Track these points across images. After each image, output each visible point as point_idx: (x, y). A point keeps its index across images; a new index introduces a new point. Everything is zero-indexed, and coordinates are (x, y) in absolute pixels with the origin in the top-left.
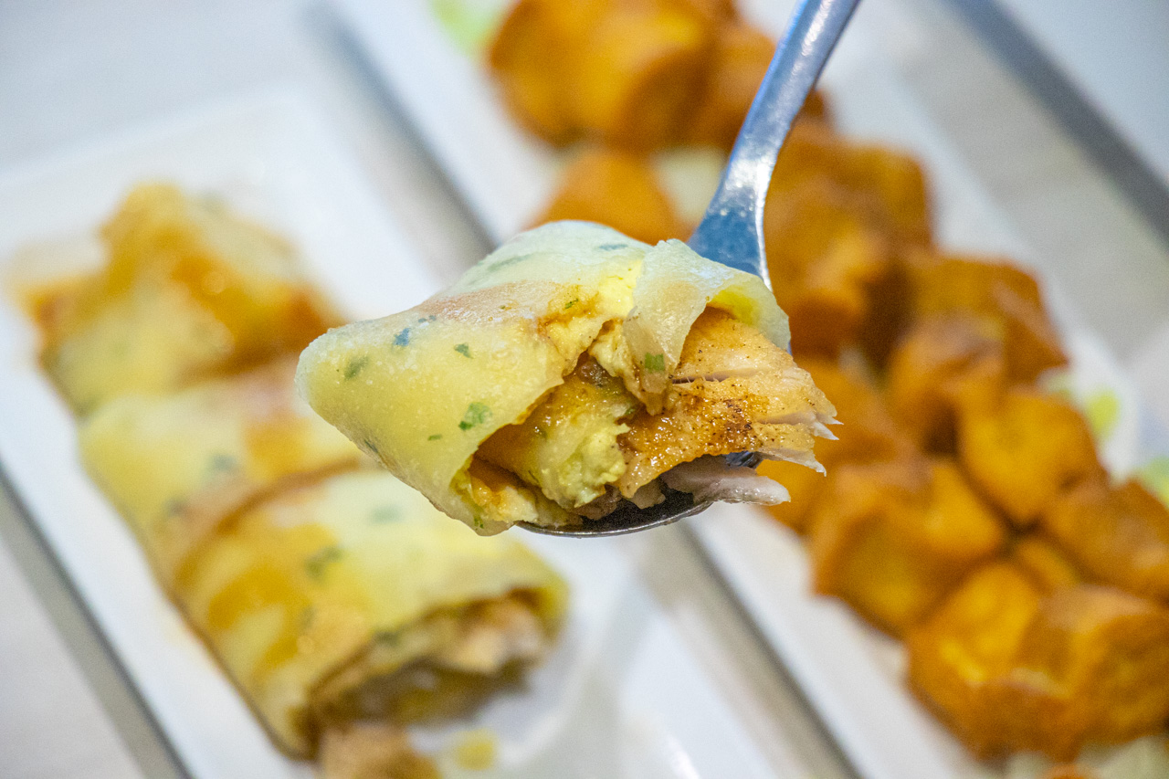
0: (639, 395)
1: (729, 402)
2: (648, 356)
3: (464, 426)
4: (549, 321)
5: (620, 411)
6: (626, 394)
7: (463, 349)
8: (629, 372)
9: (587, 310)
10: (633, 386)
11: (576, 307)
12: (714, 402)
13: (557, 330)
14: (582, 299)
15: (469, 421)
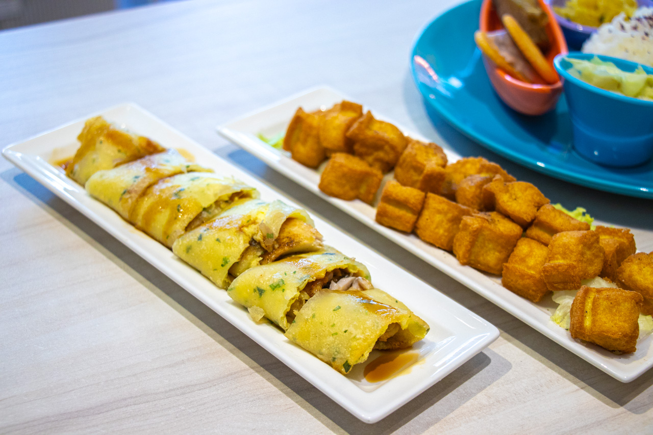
0: (265, 248)
1: (288, 237)
2: (268, 234)
3: (222, 265)
4: (243, 227)
5: (259, 254)
6: (262, 248)
7: (218, 240)
8: (262, 240)
9: (254, 223)
10: (263, 245)
11: (250, 222)
12: (283, 239)
13: (245, 229)
14: (252, 219)
15: (223, 264)
